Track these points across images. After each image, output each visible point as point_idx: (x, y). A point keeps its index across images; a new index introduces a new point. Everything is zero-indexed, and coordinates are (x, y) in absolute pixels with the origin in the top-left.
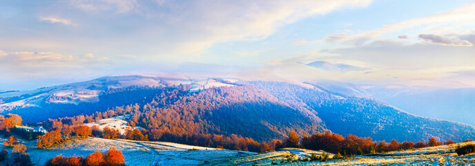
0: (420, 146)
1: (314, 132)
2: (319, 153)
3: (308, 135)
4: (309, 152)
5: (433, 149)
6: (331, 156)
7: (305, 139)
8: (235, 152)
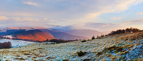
0: (74, 41)
1: (52, 39)
2: (53, 43)
3: (51, 39)
4: (51, 43)
5: (77, 41)
6: (56, 43)
7: (50, 40)
8: (35, 43)
